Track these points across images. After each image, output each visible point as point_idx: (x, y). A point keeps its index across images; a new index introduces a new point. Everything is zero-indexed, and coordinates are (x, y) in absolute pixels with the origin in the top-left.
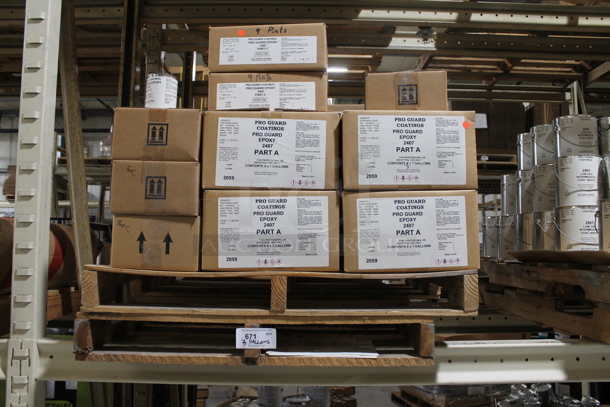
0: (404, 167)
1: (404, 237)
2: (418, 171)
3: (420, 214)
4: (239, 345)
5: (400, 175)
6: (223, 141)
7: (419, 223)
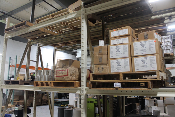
0: (143, 51)
1: (143, 65)
2: (145, 52)
3: (146, 60)
4: (114, 86)
5: (142, 53)
6: (111, 50)
7: (146, 62)
